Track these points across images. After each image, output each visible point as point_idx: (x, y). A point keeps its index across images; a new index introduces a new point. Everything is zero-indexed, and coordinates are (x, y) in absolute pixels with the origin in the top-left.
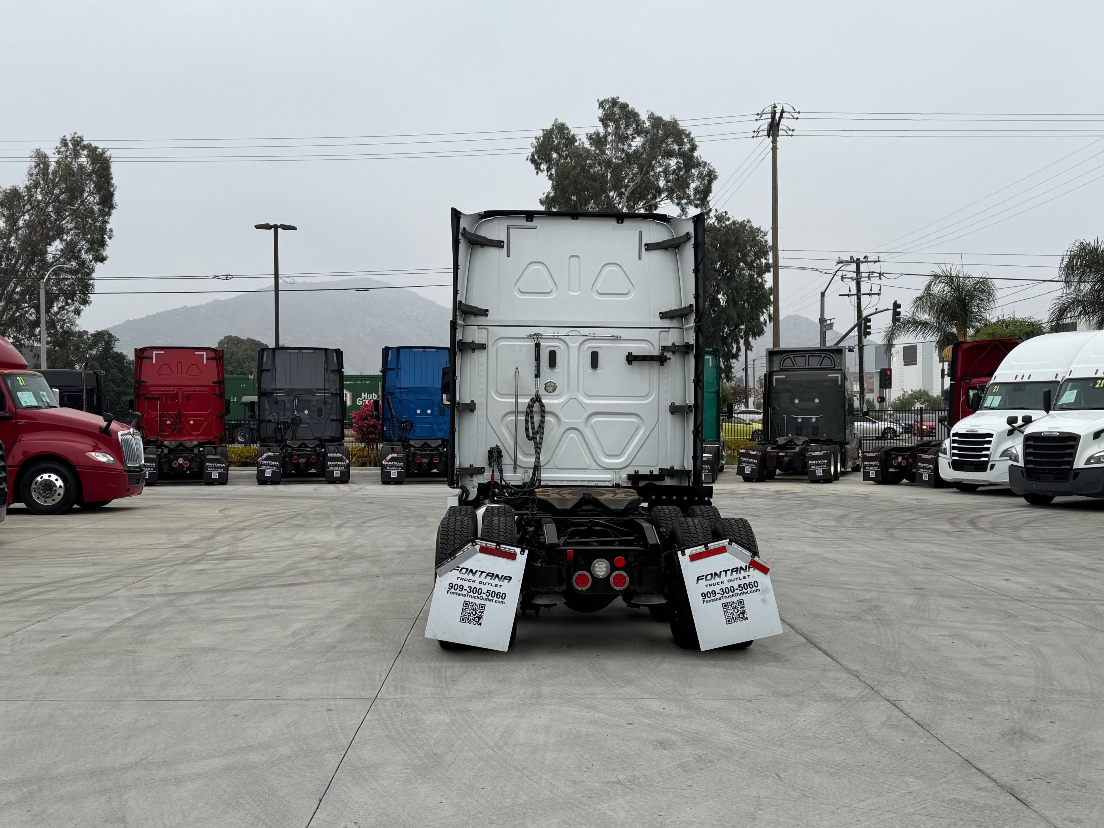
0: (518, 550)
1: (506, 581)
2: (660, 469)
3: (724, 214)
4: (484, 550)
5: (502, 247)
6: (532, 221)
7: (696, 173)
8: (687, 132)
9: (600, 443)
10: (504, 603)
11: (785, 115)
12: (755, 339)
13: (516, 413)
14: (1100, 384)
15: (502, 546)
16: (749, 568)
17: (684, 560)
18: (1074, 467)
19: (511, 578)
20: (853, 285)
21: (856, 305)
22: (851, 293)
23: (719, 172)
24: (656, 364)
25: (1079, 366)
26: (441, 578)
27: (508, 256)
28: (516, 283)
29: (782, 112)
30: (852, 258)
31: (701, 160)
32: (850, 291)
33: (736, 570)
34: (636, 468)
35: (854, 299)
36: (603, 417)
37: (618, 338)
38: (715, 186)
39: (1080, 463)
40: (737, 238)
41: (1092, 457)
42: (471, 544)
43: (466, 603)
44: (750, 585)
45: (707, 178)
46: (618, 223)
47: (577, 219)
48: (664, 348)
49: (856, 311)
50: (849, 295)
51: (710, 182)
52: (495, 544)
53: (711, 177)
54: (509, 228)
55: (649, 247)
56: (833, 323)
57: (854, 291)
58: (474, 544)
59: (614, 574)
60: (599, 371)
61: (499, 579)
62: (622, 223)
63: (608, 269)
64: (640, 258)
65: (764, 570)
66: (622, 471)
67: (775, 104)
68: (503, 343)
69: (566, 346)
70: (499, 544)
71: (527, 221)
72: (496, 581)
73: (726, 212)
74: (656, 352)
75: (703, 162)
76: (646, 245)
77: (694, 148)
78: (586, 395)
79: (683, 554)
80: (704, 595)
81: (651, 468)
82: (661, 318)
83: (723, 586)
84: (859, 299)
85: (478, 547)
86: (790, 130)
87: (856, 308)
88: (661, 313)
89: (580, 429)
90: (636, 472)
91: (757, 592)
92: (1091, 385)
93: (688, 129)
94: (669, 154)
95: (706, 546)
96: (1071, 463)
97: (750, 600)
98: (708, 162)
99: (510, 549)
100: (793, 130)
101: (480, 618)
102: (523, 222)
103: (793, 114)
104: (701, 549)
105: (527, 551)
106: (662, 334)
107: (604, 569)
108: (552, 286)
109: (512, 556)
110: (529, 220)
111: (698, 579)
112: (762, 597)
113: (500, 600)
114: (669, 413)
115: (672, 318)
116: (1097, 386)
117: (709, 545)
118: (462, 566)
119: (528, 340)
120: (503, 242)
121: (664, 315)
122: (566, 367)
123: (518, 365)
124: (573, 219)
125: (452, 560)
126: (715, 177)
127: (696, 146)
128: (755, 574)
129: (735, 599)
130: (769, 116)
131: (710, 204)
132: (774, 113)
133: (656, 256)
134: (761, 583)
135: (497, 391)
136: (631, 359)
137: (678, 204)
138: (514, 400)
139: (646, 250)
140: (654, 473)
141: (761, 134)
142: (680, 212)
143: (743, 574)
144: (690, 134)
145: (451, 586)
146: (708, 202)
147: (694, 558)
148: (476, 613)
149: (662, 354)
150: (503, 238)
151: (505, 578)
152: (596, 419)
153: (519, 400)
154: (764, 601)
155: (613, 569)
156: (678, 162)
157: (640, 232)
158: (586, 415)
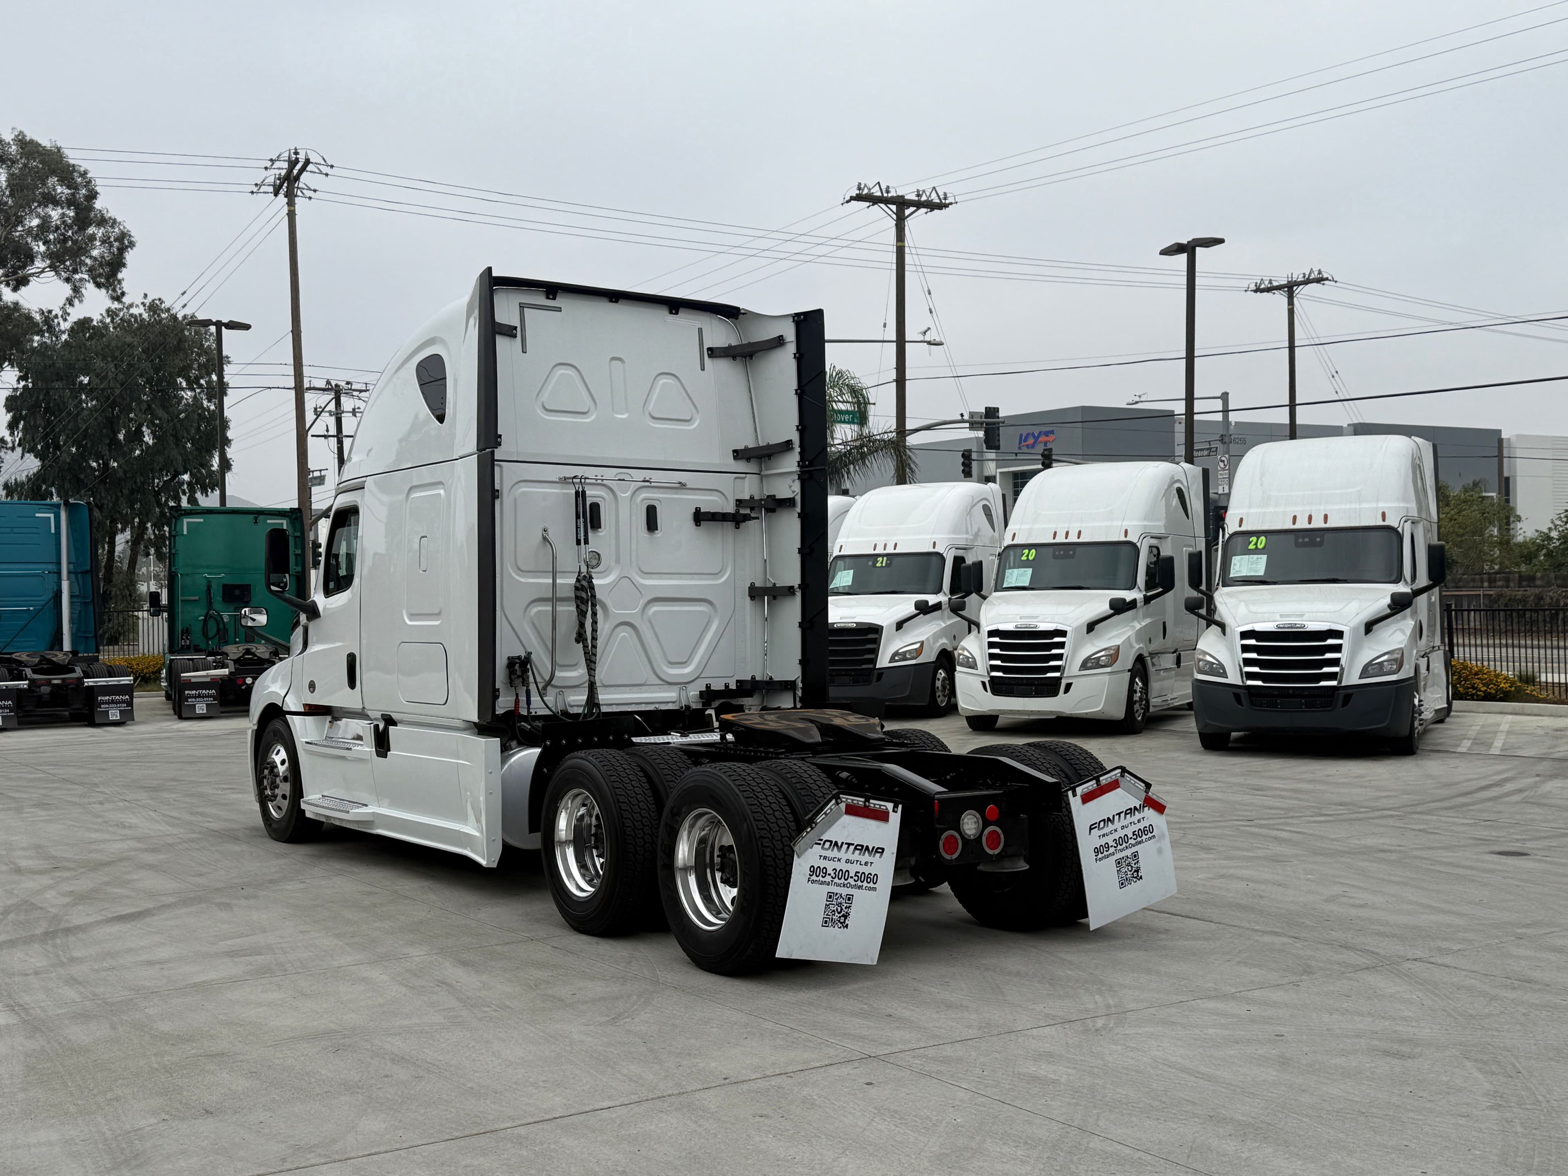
0: (890, 806)
1: (878, 855)
2: (738, 681)
3: (157, 302)
4: (851, 810)
5: (515, 336)
6: (554, 298)
7: (100, 234)
8: (82, 169)
9: (660, 644)
10: (874, 889)
11: (310, 167)
12: (207, 496)
13: (554, 600)
14: (882, 563)
15: (871, 801)
16: (1144, 807)
17: (1075, 802)
18: (877, 667)
19: (883, 849)
20: (332, 422)
21: (336, 451)
22: (330, 434)
23: (136, 236)
24: (730, 525)
25: (850, 540)
26: (801, 859)
27: (524, 352)
28: (538, 395)
29: (307, 162)
30: (328, 382)
31: (107, 216)
32: (327, 431)
33: (1130, 811)
34: (708, 681)
35: (333, 441)
36: (664, 606)
37: (682, 486)
38: (130, 257)
39: (883, 661)
40: (180, 341)
41: (896, 654)
42: (834, 801)
43: (830, 896)
44: (1144, 831)
45: (116, 244)
46: (671, 313)
47: (616, 302)
48: (739, 503)
49: (336, 460)
50: (325, 436)
51: (122, 250)
52: (863, 800)
53: (124, 243)
54: (522, 307)
55: (713, 353)
56: (324, 476)
57: (333, 431)
58: (839, 801)
59: (986, 832)
60: (658, 534)
61: (870, 853)
62: (677, 313)
63: (661, 382)
64: (703, 369)
65: (1160, 808)
66: (690, 686)
67: (296, 149)
68: (524, 489)
69: (611, 495)
70: (867, 800)
71: (548, 298)
72: (866, 857)
73: (160, 299)
74: (730, 508)
75: (110, 218)
76: (709, 349)
77: (92, 195)
78: (642, 571)
79: (1074, 795)
80: (1097, 851)
81: (727, 681)
82: (735, 458)
83: (1116, 836)
84: (340, 443)
85: (843, 806)
86: (309, 189)
87: (336, 456)
88: (734, 451)
89: (637, 625)
90: (708, 687)
91: (1153, 840)
92: (870, 563)
93: (84, 166)
94: (51, 200)
95: (1098, 781)
96: (874, 661)
97: (1146, 850)
98: (118, 220)
99: (880, 805)
100: (315, 191)
101: (846, 917)
102: (541, 300)
103: (320, 167)
104: (1091, 785)
105: (900, 806)
106: (737, 480)
107: (973, 826)
108: (585, 403)
109: (883, 817)
110: (551, 297)
111: (1091, 829)
112: (1158, 845)
113: (871, 885)
114: (748, 599)
115: (748, 460)
116: (878, 565)
117: (1101, 779)
118: (824, 838)
119: (559, 485)
120: (516, 328)
121: (738, 454)
122: (613, 529)
123: (546, 525)
124: (611, 301)
125: (812, 828)
126: (132, 245)
127: (97, 193)
128: (1149, 814)
129: (1128, 852)
130: (285, 165)
131: (124, 284)
132: (293, 163)
133: (723, 366)
134: (1157, 826)
135: (516, 565)
136: (700, 517)
137: (67, 280)
138: (551, 581)
139: (709, 356)
140: (730, 687)
141: (263, 189)
142: (71, 292)
143: (1138, 816)
144: (85, 173)
145: (813, 870)
146: (120, 282)
147: (1087, 798)
148: (842, 909)
149: (737, 512)
150: (515, 322)
151: (876, 852)
152: (655, 608)
153: (558, 581)
154: (1160, 851)
155: (986, 824)
156: (63, 214)
157: (700, 331)
158: (642, 602)
